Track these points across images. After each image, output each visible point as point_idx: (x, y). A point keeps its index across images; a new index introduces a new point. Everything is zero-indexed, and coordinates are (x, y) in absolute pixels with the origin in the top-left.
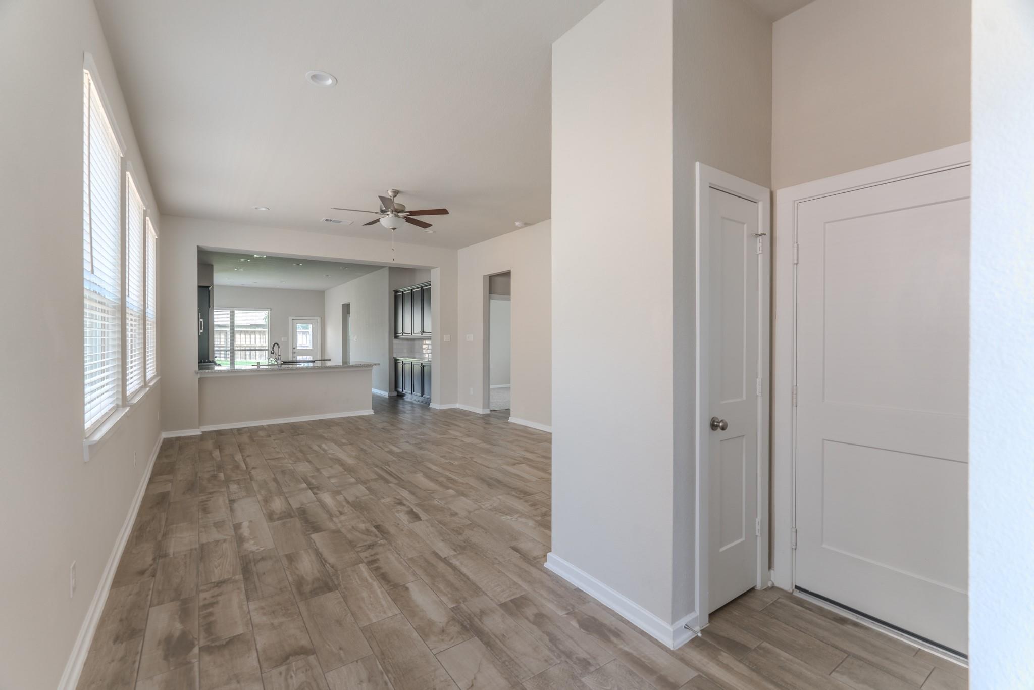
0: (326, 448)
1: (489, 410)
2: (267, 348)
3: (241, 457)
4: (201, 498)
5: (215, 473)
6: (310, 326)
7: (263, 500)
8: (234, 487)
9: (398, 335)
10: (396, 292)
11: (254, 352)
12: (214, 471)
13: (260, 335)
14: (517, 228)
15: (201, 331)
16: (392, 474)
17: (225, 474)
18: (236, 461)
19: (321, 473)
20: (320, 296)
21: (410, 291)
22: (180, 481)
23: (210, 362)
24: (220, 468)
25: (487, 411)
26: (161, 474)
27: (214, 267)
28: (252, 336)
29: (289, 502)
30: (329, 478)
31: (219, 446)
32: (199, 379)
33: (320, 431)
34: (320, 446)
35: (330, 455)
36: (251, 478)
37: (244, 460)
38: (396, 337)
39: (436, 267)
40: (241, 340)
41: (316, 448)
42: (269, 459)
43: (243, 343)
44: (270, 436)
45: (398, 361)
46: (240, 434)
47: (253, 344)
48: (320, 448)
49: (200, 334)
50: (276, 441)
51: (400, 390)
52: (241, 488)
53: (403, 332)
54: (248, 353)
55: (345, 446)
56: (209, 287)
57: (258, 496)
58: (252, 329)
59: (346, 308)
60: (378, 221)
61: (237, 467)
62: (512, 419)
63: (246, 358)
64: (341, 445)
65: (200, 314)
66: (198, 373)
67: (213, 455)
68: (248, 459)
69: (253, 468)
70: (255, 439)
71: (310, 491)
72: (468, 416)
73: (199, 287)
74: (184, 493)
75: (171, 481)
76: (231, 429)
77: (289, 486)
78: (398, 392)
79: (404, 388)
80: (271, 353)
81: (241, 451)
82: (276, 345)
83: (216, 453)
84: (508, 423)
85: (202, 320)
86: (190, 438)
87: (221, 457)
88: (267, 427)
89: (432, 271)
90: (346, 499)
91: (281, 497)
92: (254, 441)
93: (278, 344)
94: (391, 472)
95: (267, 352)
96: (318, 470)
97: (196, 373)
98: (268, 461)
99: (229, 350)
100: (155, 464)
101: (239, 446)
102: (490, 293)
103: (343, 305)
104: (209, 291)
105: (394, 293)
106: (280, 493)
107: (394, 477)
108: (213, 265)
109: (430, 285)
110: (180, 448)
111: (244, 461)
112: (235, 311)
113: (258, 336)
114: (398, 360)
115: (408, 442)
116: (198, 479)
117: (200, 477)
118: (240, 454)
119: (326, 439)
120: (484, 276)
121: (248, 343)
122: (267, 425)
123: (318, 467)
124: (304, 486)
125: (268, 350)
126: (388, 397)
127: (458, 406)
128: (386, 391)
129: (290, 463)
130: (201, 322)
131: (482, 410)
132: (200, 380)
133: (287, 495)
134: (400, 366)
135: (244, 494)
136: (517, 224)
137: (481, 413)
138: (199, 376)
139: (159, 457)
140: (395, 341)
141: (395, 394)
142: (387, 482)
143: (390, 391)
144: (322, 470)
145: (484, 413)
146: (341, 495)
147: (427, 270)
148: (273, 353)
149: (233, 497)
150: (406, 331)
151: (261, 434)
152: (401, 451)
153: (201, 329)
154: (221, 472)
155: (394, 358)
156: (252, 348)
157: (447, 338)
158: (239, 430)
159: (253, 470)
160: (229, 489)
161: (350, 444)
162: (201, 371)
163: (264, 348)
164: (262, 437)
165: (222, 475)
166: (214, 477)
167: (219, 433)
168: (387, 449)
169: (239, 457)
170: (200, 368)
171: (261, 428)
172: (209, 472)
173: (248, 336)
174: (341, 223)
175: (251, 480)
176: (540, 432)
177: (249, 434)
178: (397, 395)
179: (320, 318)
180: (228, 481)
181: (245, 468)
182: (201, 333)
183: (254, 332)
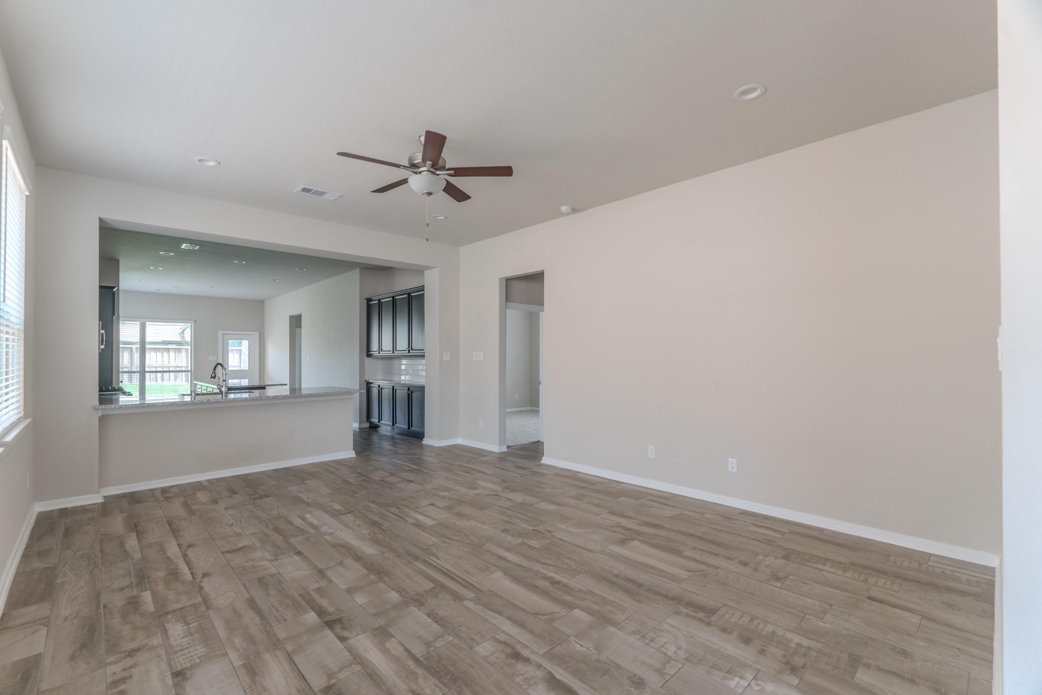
0: (315, 522)
1: (506, 446)
2: (190, 369)
3: (177, 548)
4: (111, 669)
5: (135, 593)
6: (245, 343)
7: (244, 665)
8: (176, 630)
9: (372, 353)
10: (369, 300)
11: (168, 374)
12: (130, 586)
13: (175, 353)
14: (561, 215)
15: (102, 347)
16: (454, 576)
17: (154, 594)
18: (168, 558)
19: (330, 581)
20: (258, 306)
21: (391, 299)
22: (66, 619)
23: (115, 390)
24: (142, 578)
25: (504, 449)
26: (26, 604)
27: (120, 262)
28: (165, 354)
29: (299, 670)
30: (350, 591)
31: (136, 526)
32: (99, 418)
33: (293, 489)
34: (303, 519)
35: (327, 537)
36: (206, 602)
37: (185, 556)
38: (369, 355)
39: (433, 268)
40: (153, 360)
41: (298, 522)
42: (228, 552)
43: (153, 363)
44: (216, 502)
45: (372, 385)
46: (167, 499)
47: (166, 363)
48: (306, 522)
49: (100, 352)
50: (231, 512)
51: (375, 420)
52: (191, 634)
53: (380, 349)
54: (159, 375)
55: (343, 516)
56: (114, 287)
57: (231, 656)
58: (165, 346)
59: (296, 322)
60: (404, 181)
61: (174, 574)
62: (545, 460)
63: (156, 381)
64: (335, 514)
65: (101, 322)
66: (98, 409)
67: (127, 547)
68: (190, 553)
69: (205, 575)
70: (194, 508)
71: (328, 632)
72: (484, 456)
73: (101, 287)
74: (72, 658)
75: (46, 622)
76: (152, 490)
77: (285, 620)
78: (371, 423)
79: (380, 419)
80: (212, 377)
81: (175, 536)
82: (219, 366)
83: (132, 542)
84: (541, 465)
85: (103, 332)
86: (84, 509)
87: (141, 548)
88: (208, 484)
89: (426, 272)
90: (407, 651)
91: (278, 653)
92: (192, 512)
93: (221, 365)
94: (448, 570)
95: (189, 373)
96: (321, 573)
97: (95, 410)
98: (228, 556)
99: (137, 372)
100: (17, 574)
101: (170, 525)
102: (507, 301)
103: (291, 317)
104: (114, 294)
105: (366, 301)
106: (276, 644)
107: (462, 584)
108: (118, 260)
109: (423, 290)
110: (67, 533)
111: (184, 558)
112: (147, 323)
113: (172, 354)
114: (372, 383)
115: (432, 505)
116: (102, 611)
117: (105, 607)
118: (176, 544)
119: (308, 504)
120: (501, 279)
121: (160, 363)
122: (208, 481)
123: (320, 566)
124: (311, 617)
125: (191, 371)
126: (358, 430)
127: (460, 441)
128: (356, 422)
129: (266, 560)
130: (102, 334)
131: (497, 447)
132: (102, 419)
133: (289, 648)
134: (375, 391)
135: (201, 650)
136: (564, 209)
137: (497, 451)
138: (100, 413)
139: (26, 556)
140: (368, 361)
141: (367, 425)
142: (458, 597)
143: (361, 422)
144: (329, 574)
145: (500, 452)
146: (393, 639)
147: (419, 271)
148: (214, 377)
149: (181, 662)
150: (384, 348)
151: (202, 496)
152: (436, 522)
153: (102, 344)
154: (146, 590)
155: (366, 381)
156: (165, 369)
157: (447, 357)
158: (164, 490)
159: (206, 580)
160: (168, 639)
161: (349, 513)
162: (103, 406)
163: (180, 369)
164: (204, 504)
165: (147, 596)
166: (134, 603)
167: (134, 498)
168: (412, 521)
169: (173, 549)
170: (102, 401)
171: (198, 487)
172: (122, 589)
173: (159, 354)
174: (324, 197)
175: (208, 608)
176: (601, 480)
177: (182, 499)
178: (370, 427)
179: (258, 333)
180: (162, 613)
181: (190, 578)
182: (102, 349)
183: (168, 350)
